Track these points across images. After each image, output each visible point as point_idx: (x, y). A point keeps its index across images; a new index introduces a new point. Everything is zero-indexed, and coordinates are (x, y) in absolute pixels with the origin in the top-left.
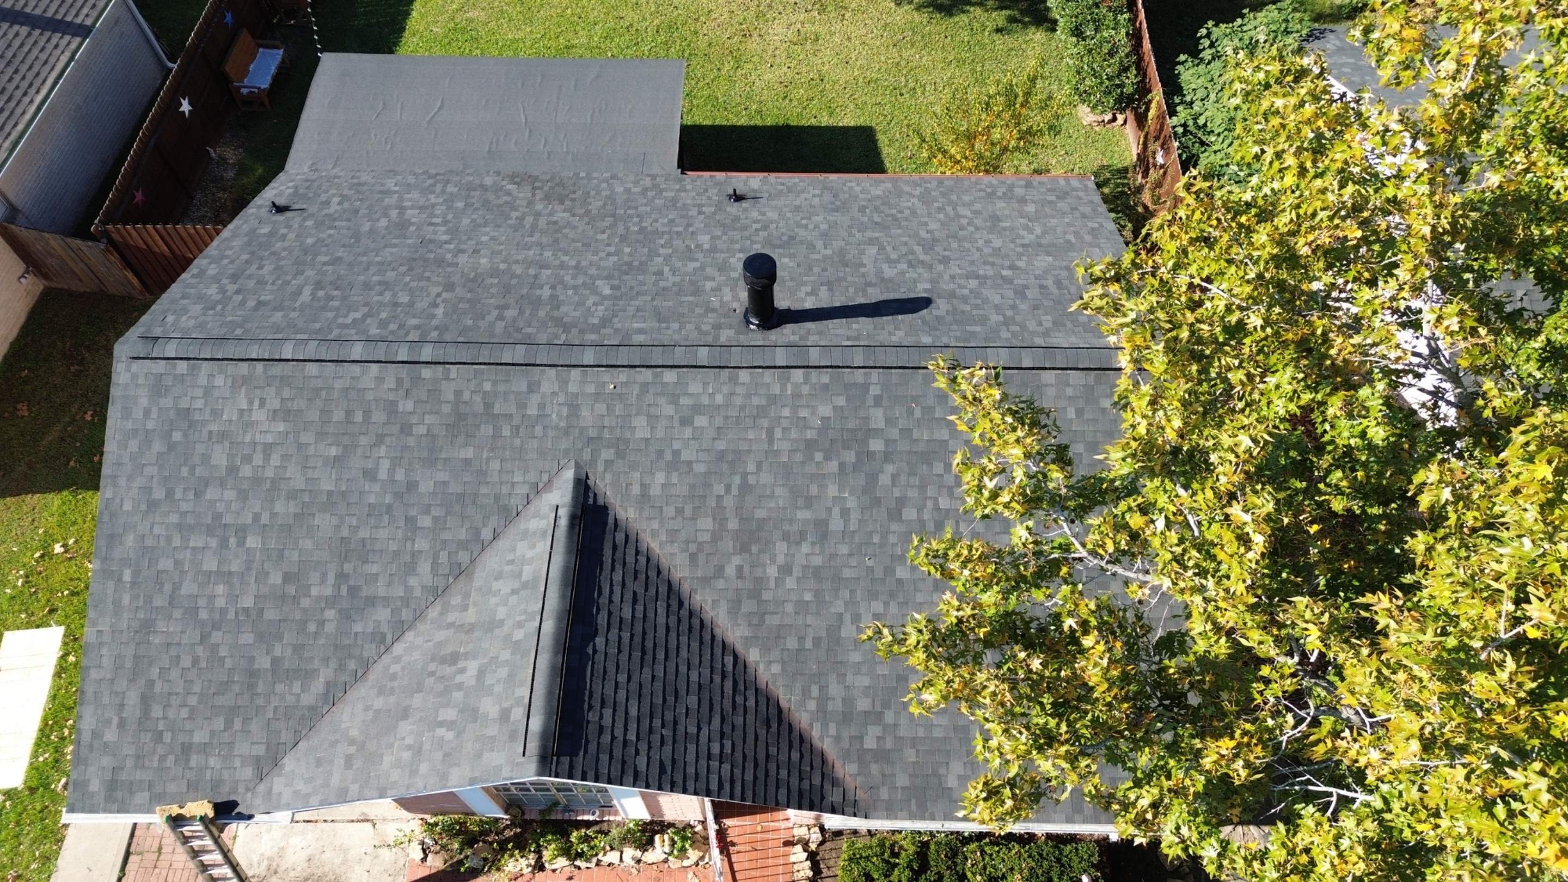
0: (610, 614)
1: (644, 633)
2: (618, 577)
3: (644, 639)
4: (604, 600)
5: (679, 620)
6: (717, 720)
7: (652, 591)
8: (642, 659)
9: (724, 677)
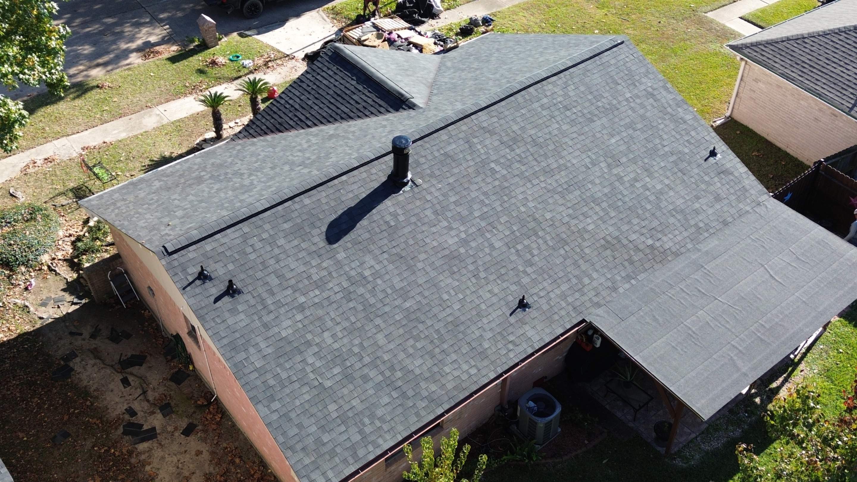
0: (360, 91)
1: (344, 99)
2: (369, 101)
3: (342, 98)
4: (366, 92)
5: (337, 114)
6: (297, 107)
7: (355, 110)
8: (336, 93)
9: (307, 118)
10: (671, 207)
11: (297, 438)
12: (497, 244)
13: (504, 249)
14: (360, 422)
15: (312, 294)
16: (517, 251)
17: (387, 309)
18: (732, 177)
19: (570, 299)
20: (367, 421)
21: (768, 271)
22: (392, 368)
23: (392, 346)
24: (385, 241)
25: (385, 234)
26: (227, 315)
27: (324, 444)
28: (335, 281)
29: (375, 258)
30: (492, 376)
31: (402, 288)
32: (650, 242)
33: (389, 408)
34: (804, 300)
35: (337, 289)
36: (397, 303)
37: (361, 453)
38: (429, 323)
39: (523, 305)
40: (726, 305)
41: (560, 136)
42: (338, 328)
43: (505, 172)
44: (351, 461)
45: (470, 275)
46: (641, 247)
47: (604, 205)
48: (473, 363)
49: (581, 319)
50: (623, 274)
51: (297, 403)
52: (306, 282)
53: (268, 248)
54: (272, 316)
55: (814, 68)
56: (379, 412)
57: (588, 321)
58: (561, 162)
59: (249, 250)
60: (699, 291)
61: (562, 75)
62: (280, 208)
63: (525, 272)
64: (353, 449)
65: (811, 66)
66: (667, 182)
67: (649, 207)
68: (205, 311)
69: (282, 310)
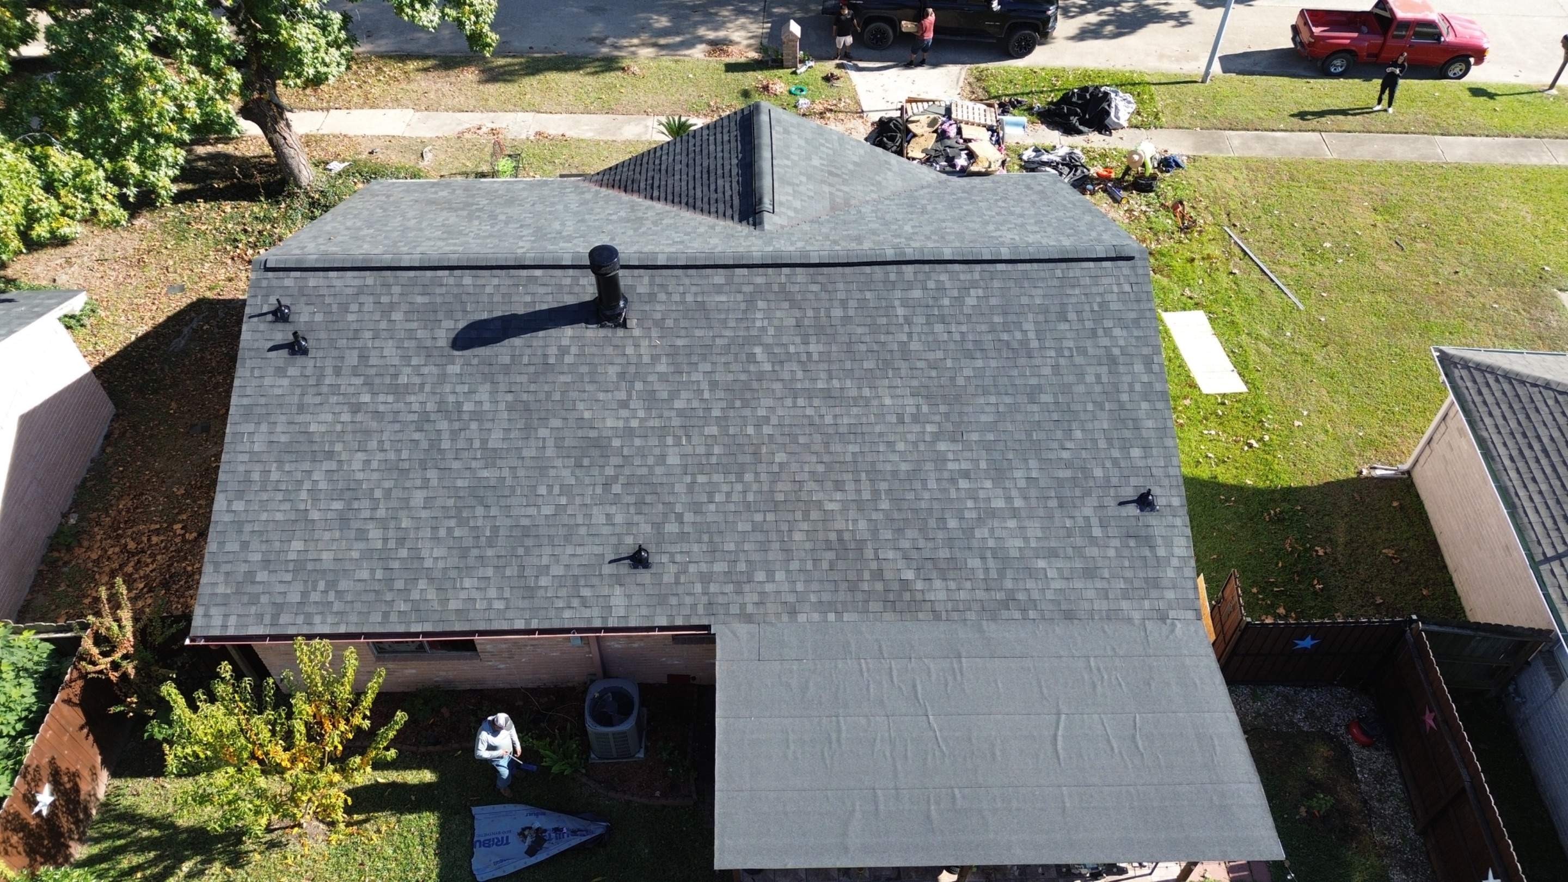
0: (731, 176)
1: (709, 178)
2: (728, 193)
3: (709, 176)
5: (688, 195)
7: (706, 199)
8: (709, 167)
9: (659, 186)
10: (991, 543)
11: (231, 557)
12: (673, 459)
13: (678, 471)
14: (313, 582)
15: (382, 398)
16: (694, 482)
17: (456, 465)
18: (1147, 552)
19: (713, 588)
20: (322, 585)
21: (1057, 728)
22: (401, 541)
23: (424, 514)
24: (524, 379)
25: (532, 369)
26: (271, 371)
27: (253, 582)
28: (422, 398)
29: (493, 392)
30: (520, 625)
31: (495, 450)
32: (909, 575)
33: (360, 587)
34: (1068, 805)
35: (416, 407)
36: (474, 464)
37: (284, 619)
38: (494, 511)
39: (638, 560)
40: (931, 733)
41: (897, 355)
42: (380, 456)
43: (768, 367)
44: (267, 619)
45: (601, 480)
46: (888, 575)
47: (883, 486)
48: (507, 594)
49: (707, 623)
50: (826, 597)
51: (264, 516)
52: (388, 380)
53: (377, 316)
54: (318, 400)
55: (1547, 455)
56: (343, 585)
57: (712, 632)
58: (866, 392)
59: (354, 307)
60: (914, 686)
61: (978, 267)
62: (429, 274)
63: (680, 518)
64: (279, 608)
65: (1545, 451)
66: (1018, 503)
67: (952, 523)
68: (253, 354)
69: (334, 399)
